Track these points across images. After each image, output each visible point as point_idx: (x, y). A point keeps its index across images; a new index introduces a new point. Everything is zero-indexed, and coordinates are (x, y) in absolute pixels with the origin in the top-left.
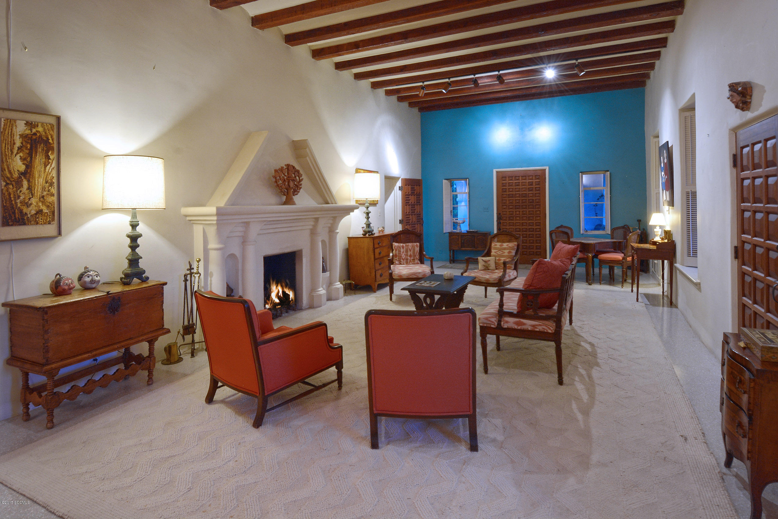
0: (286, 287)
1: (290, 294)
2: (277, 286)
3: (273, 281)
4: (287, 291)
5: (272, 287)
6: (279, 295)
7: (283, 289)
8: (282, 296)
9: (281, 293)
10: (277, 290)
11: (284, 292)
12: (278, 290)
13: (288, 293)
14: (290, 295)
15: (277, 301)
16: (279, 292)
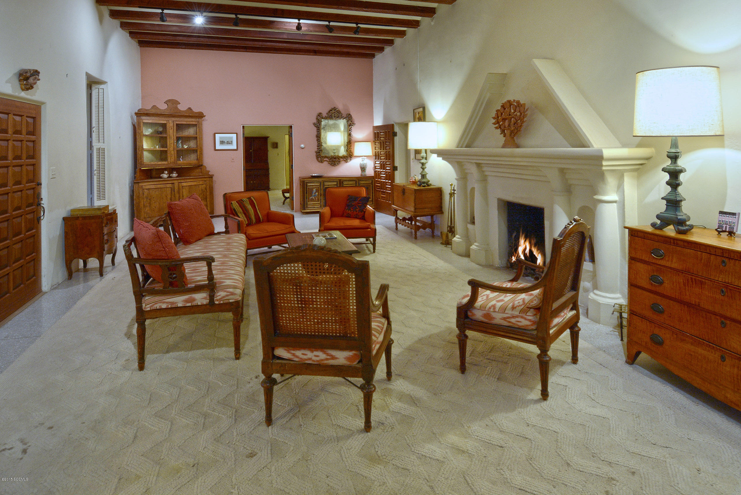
0: (535, 246)
1: (538, 257)
2: (525, 241)
3: (523, 234)
4: (535, 252)
5: (520, 239)
6: (526, 252)
7: (531, 247)
8: (528, 255)
9: (527, 251)
10: (524, 246)
11: (531, 251)
12: (526, 246)
13: (536, 256)
14: (537, 259)
15: (522, 257)
16: (525, 249)
